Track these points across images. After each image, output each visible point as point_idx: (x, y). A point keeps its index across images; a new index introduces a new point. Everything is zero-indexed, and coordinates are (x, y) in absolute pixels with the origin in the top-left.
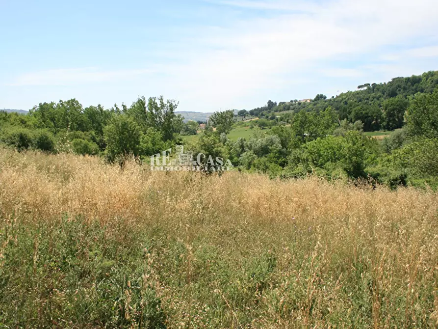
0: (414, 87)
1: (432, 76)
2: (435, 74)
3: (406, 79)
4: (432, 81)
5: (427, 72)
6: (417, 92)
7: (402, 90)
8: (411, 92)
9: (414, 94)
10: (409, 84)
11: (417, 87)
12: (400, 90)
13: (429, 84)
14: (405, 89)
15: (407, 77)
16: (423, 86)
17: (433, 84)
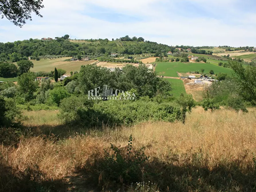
0: (11, 49)
1: (20, 43)
2: (21, 43)
3: (5, 44)
4: (21, 47)
5: (17, 41)
6: (13, 52)
7: (4, 51)
8: (10, 52)
9: (11, 53)
10: (8, 47)
11: (13, 49)
12: (2, 51)
13: (19, 48)
14: (5, 50)
15: (6, 43)
16: (16, 49)
17: (22, 48)
